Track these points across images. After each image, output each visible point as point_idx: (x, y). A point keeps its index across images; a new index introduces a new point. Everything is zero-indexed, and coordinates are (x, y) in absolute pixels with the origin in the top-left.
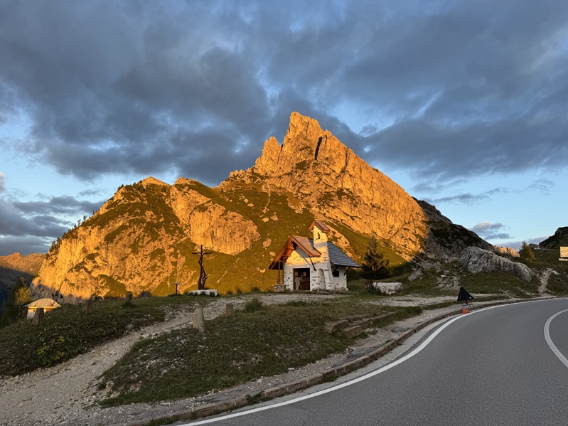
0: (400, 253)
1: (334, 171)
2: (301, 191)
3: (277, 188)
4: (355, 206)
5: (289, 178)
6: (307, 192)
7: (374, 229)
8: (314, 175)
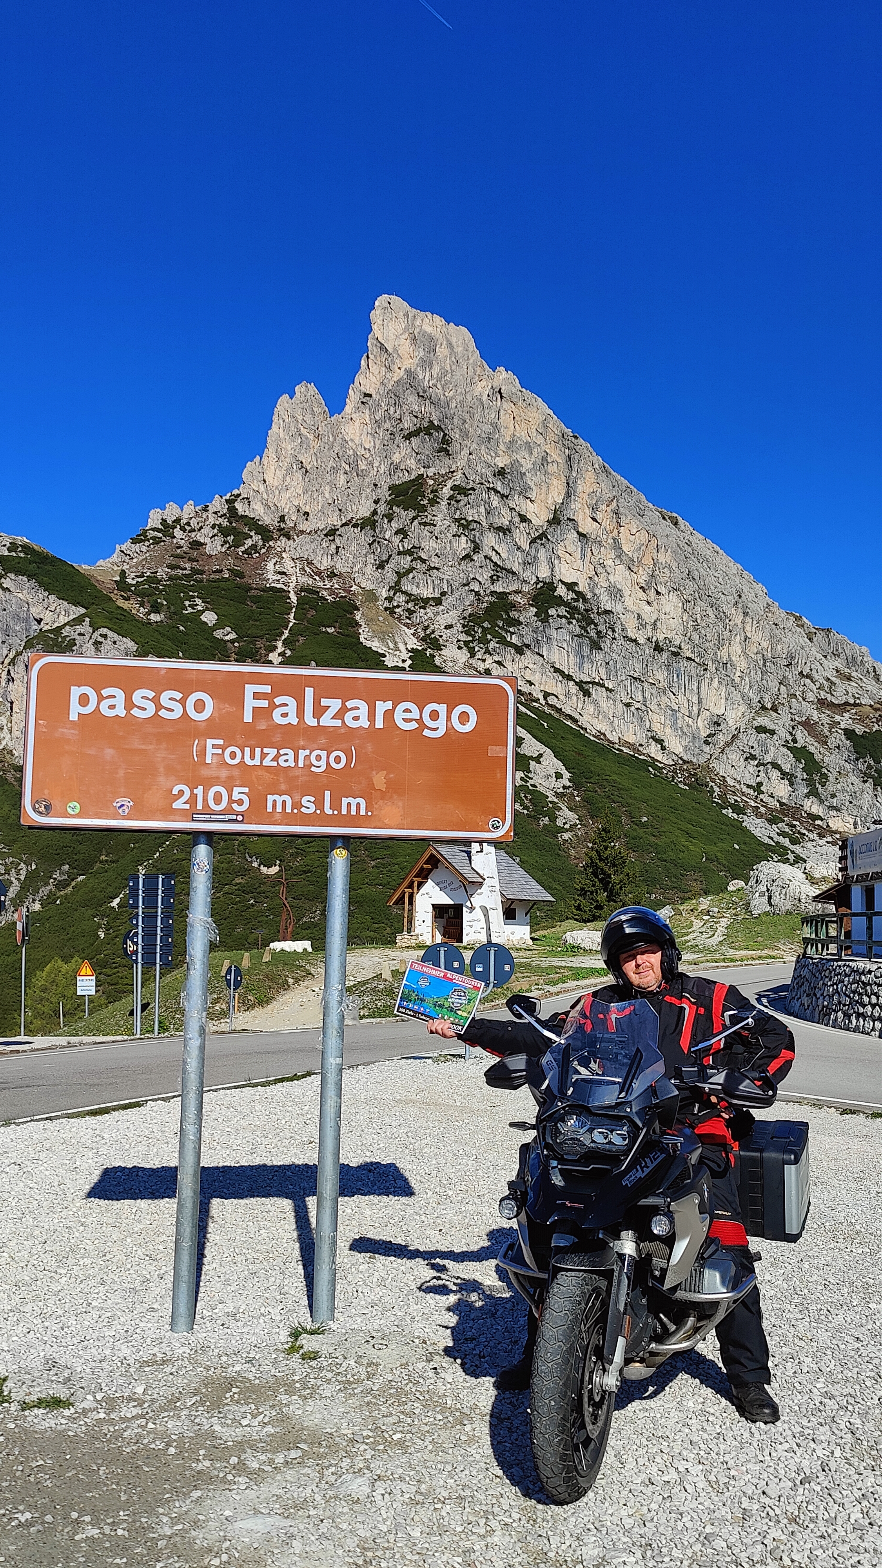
0: (739, 810)
1: (524, 519)
2: (407, 586)
3: (319, 573)
4: (596, 646)
5: (365, 537)
6: (427, 593)
7: (656, 727)
8: (454, 529)
